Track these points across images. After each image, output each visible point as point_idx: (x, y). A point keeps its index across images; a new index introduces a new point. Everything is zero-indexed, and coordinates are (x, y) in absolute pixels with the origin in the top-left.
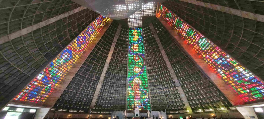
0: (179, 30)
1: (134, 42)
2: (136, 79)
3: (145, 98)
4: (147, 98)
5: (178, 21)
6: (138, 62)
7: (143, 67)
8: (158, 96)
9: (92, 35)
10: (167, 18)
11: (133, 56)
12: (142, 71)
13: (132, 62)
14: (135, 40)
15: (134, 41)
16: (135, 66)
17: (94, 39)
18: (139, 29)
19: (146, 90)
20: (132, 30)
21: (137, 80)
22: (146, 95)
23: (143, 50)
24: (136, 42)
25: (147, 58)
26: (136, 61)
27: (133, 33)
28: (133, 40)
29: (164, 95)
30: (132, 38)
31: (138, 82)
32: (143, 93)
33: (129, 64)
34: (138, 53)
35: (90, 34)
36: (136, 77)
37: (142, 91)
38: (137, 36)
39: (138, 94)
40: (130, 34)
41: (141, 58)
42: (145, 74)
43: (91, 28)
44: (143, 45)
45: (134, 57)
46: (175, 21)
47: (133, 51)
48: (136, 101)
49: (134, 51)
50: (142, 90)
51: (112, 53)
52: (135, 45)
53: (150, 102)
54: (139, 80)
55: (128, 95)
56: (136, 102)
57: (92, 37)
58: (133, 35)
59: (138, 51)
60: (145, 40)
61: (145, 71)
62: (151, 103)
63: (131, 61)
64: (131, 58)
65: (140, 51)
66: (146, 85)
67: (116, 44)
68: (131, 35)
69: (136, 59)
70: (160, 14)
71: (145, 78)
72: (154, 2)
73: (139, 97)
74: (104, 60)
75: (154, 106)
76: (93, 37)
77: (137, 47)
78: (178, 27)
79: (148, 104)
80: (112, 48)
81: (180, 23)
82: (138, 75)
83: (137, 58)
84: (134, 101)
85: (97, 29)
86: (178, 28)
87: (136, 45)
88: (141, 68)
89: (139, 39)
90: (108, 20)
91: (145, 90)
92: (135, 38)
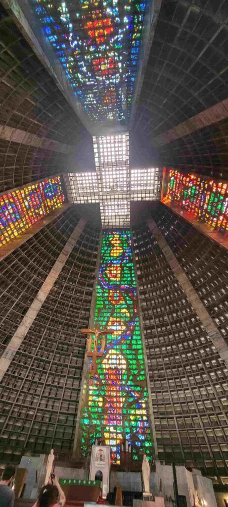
0: (218, 219)
1: (111, 260)
2: (111, 354)
3: (136, 420)
4: (142, 421)
5: (212, 198)
6: (118, 306)
7: (132, 319)
8: (176, 413)
9: (12, 226)
10: (186, 200)
11: (107, 291)
12: (128, 333)
13: (105, 307)
14: (115, 255)
15: (112, 258)
16: (112, 316)
17: (15, 237)
18: (125, 234)
19: (142, 392)
20: (109, 234)
21: (115, 357)
22: (140, 408)
23: (134, 279)
24: (116, 260)
25: (143, 297)
26: (114, 305)
27: (110, 242)
28: (110, 256)
29: (195, 411)
30: (107, 252)
31: (118, 362)
32: (131, 400)
33: (97, 311)
34: (120, 285)
35: (7, 220)
36: (112, 348)
37: (129, 394)
38: (118, 248)
39: (117, 402)
40: (104, 242)
41: (128, 298)
42: (136, 340)
43: (12, 208)
44: (133, 268)
45: (111, 295)
46: (206, 202)
47: (110, 281)
48: (107, 428)
49: (111, 279)
50: (127, 389)
51: (57, 276)
52: (114, 267)
53: (151, 434)
54: (120, 356)
55: (86, 405)
56: (110, 432)
57: (11, 230)
58: (110, 245)
59: (120, 281)
60: (137, 255)
61: (138, 333)
62: (155, 440)
63: (102, 303)
64: (103, 297)
65: (126, 281)
66: (139, 374)
67: (69, 257)
68: (106, 244)
69: (115, 298)
70: (170, 198)
71: (137, 350)
72: (157, 169)
73: (119, 414)
74: (33, 290)
75: (165, 452)
76: (15, 230)
77: (119, 272)
78: (215, 212)
79: (147, 444)
80: (59, 266)
81: (219, 201)
82: (119, 343)
83: (117, 297)
84: (104, 427)
85: (27, 216)
86: (214, 216)
87: (117, 267)
88: (125, 323)
89: (124, 253)
90: (56, 207)
91: (138, 392)
92: (115, 251)
